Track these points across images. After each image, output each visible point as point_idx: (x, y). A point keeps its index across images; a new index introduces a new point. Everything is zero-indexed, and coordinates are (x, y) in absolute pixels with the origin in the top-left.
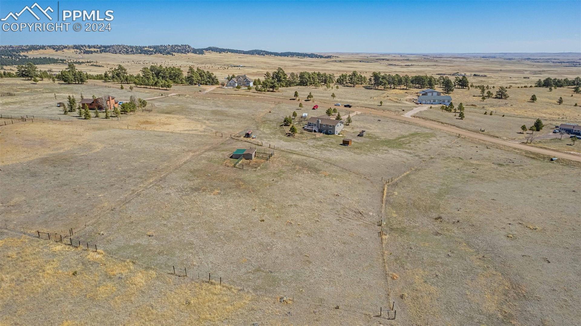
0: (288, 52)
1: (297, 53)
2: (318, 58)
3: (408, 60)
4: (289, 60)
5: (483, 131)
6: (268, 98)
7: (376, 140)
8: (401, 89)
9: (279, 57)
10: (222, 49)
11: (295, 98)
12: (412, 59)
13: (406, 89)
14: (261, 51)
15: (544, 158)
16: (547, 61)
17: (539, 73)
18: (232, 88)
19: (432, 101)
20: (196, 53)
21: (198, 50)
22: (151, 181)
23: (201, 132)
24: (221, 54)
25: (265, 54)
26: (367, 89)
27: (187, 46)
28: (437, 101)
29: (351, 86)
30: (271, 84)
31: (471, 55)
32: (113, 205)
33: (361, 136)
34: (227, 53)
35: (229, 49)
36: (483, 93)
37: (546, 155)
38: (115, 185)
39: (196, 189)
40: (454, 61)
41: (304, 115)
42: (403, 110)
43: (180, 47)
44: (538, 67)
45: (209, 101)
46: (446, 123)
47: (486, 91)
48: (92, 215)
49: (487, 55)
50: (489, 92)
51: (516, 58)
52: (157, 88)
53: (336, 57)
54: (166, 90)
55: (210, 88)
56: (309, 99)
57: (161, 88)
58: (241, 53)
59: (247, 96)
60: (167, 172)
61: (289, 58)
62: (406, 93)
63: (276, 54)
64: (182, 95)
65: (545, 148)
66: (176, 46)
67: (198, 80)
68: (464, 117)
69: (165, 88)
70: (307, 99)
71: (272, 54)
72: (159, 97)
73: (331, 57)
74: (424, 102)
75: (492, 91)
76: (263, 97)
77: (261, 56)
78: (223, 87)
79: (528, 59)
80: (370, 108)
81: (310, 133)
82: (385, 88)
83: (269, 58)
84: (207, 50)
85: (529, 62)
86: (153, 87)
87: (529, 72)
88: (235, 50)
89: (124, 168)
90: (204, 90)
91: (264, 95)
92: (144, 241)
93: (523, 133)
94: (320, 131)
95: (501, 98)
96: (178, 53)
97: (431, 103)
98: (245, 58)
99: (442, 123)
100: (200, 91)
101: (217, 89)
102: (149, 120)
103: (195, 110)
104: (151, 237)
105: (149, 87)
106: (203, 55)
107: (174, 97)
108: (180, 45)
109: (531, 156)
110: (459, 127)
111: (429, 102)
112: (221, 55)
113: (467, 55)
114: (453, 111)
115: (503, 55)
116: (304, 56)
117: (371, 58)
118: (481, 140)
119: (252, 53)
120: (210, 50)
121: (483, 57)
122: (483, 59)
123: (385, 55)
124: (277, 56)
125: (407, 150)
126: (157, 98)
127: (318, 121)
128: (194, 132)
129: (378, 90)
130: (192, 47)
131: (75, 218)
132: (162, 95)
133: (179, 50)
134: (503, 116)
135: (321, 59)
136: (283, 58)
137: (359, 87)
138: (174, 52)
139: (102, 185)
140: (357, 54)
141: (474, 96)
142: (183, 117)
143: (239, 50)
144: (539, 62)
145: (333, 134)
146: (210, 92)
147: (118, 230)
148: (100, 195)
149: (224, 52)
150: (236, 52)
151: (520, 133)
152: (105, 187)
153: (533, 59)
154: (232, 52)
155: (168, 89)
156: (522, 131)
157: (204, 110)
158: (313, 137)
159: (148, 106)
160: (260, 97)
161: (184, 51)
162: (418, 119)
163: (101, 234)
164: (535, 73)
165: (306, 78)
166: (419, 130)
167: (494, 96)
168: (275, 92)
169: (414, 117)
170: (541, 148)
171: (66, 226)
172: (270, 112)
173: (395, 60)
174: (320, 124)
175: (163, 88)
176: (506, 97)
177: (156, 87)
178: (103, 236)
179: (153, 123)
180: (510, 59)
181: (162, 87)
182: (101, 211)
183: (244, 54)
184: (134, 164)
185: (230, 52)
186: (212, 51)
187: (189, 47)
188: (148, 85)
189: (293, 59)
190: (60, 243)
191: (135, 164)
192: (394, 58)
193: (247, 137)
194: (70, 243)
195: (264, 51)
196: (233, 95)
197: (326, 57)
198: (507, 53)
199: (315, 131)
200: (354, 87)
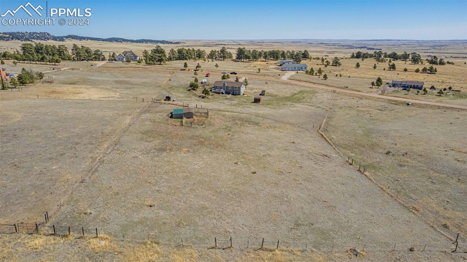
0: (143, 40)
1: (150, 40)
2: (169, 44)
3: (240, 44)
4: (144, 46)
5: (347, 87)
6: (160, 69)
7: (277, 98)
8: (262, 61)
9: (135, 43)
10: (82, 37)
11: (185, 68)
12: (242, 44)
13: (265, 61)
14: (119, 39)
15: (402, 103)
16: (334, 45)
17: (333, 53)
18: (121, 62)
19: (293, 68)
20: (56, 40)
21: (58, 37)
22: (106, 146)
23: (118, 98)
24: (81, 41)
25: (122, 41)
26: (235, 61)
27: (47, 34)
28: (296, 68)
29: (221, 60)
30: (159, 58)
31: (284, 41)
32: (79, 176)
33: (262, 95)
34: (87, 40)
35: (88, 37)
36: (323, 62)
37: (402, 101)
38: (65, 154)
39: (162, 150)
40: (274, 45)
41: (203, 81)
42: (279, 75)
43: (39, 34)
44: (330, 49)
45: (105, 73)
46: (317, 83)
47: (325, 61)
48: (59, 192)
49: (295, 41)
50: (328, 61)
51: (314, 43)
52: (44, 63)
53: (183, 43)
54: (55, 65)
55: (100, 64)
56: (198, 69)
57: (48, 63)
58: (100, 40)
59: (140, 68)
60: (118, 136)
61: (144, 44)
62: (267, 63)
63: (132, 41)
64: (75, 69)
65: (398, 97)
66: (34, 33)
67: (85, 56)
68: (327, 78)
69: (53, 63)
70: (196, 69)
71: (129, 41)
72: (51, 71)
73: (180, 43)
74: (287, 69)
75: (329, 60)
76: (155, 69)
77: (119, 43)
78: (112, 62)
79: (322, 43)
80: (252, 74)
81: (218, 95)
82: (250, 60)
83: (127, 44)
84: (67, 37)
85: (323, 46)
86: (40, 63)
87: (325, 52)
88: (94, 38)
89: (65, 135)
90: (96, 64)
91: (154, 67)
92: (146, 213)
93: (372, 88)
94: (228, 93)
95: (336, 66)
96: (38, 39)
97: (292, 70)
98: (105, 45)
99: (314, 83)
100: (92, 65)
101: (107, 63)
102: (56, 91)
103: (98, 81)
104: (153, 207)
105: (35, 62)
106: (64, 41)
107: (67, 70)
108: (39, 32)
109: (393, 103)
110: (328, 85)
111: (291, 69)
112: (82, 43)
113: (281, 41)
114: (314, 74)
115: (305, 40)
116: (156, 42)
117: (211, 43)
118: (352, 94)
119: (111, 40)
120: (70, 38)
121: (293, 42)
122: (292, 43)
123: (221, 41)
124: (133, 43)
125: (308, 104)
126: (49, 71)
127: (224, 84)
128: (112, 99)
129: (244, 62)
130: (52, 34)
131: (38, 199)
132: (54, 69)
133: (38, 37)
134: (349, 77)
135: (171, 45)
136: (139, 44)
137: (228, 60)
138: (33, 38)
139: (49, 156)
140: (199, 41)
141: (317, 65)
142: (90, 86)
143: (98, 38)
144: (329, 45)
145: (240, 95)
146: (102, 66)
147: (106, 205)
148: (54, 167)
149: (84, 40)
150: (95, 40)
151: (371, 88)
152: (54, 157)
153: (325, 44)
154: (92, 40)
155: (56, 64)
156: (371, 86)
157: (106, 81)
158: (225, 98)
159: (45, 78)
160: (152, 69)
161: (43, 38)
162: (294, 81)
163: (88, 213)
164: (330, 53)
165: (185, 53)
166: (303, 89)
167: (331, 64)
168: (161, 64)
169: (290, 79)
170: (395, 97)
171: (31, 210)
172: (170, 80)
173: (230, 45)
174: (226, 87)
175: (51, 64)
176: (340, 65)
177: (42, 63)
178: (92, 215)
179: (62, 93)
180: (310, 43)
181: (50, 62)
182: (69, 185)
183: (103, 42)
184: (72, 130)
185: (89, 39)
186: (72, 38)
187: (48, 34)
188: (33, 61)
189: (147, 45)
190: (35, 235)
191: (76, 130)
192: (229, 43)
193: (168, 100)
194: (53, 233)
195: (122, 39)
196: (126, 68)
197: (175, 43)
198: (307, 39)
199: (222, 93)
200: (224, 60)
